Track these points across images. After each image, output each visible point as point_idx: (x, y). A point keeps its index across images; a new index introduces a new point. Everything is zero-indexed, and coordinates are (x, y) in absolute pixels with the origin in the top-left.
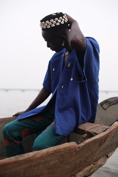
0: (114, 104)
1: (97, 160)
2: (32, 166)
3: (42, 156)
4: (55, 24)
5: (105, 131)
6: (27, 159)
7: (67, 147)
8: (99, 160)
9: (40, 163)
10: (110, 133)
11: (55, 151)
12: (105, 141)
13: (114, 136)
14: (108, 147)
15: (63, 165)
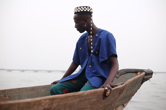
0: (123, 74)
1: (117, 107)
2: (82, 101)
3: (87, 94)
4: (83, 10)
5: (122, 84)
6: (79, 95)
7: (101, 91)
8: (118, 108)
9: (86, 99)
10: (126, 86)
11: (95, 92)
12: (122, 91)
13: (127, 90)
14: (124, 97)
15: (98, 104)
